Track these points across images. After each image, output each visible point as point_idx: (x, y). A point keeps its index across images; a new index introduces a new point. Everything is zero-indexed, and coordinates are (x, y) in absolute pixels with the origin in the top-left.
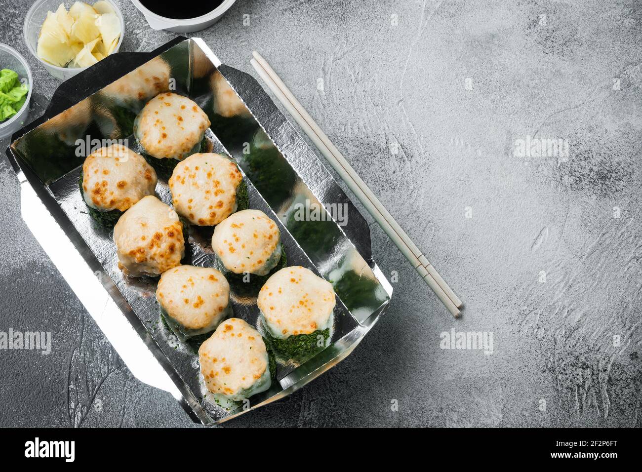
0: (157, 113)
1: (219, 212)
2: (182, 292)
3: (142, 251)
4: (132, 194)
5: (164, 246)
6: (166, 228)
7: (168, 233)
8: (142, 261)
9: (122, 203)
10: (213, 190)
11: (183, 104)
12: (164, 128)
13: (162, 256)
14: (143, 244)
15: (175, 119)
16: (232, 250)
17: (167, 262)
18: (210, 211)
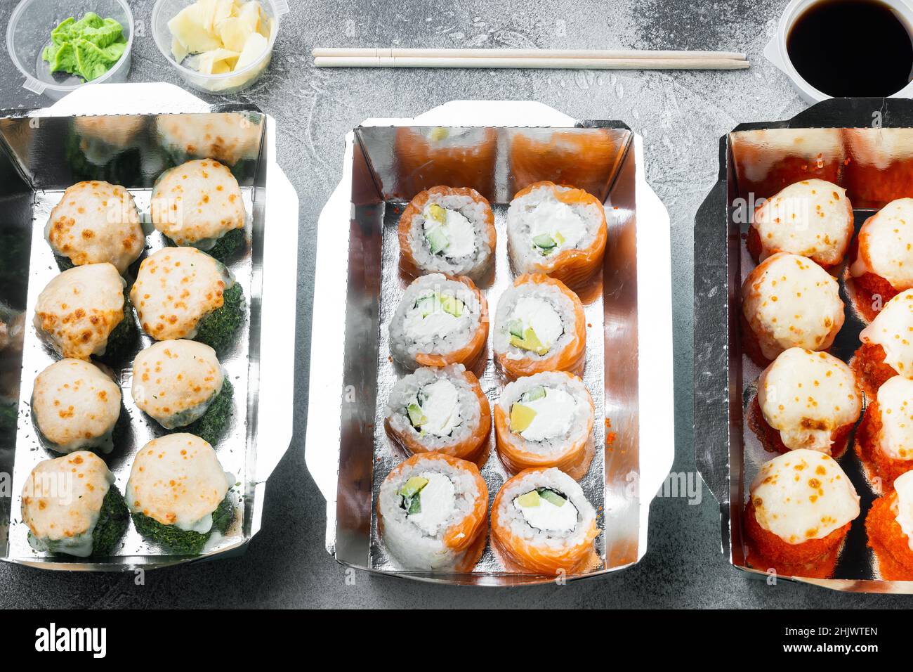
0: (185, 177)
1: (168, 327)
2: (59, 390)
3: (54, 319)
4: (94, 251)
5: (80, 328)
6: (94, 310)
7: (93, 318)
9: (77, 255)
10: (177, 299)
13: (71, 338)
15: (201, 197)
16: (145, 377)
17: (73, 347)
18: (159, 321)
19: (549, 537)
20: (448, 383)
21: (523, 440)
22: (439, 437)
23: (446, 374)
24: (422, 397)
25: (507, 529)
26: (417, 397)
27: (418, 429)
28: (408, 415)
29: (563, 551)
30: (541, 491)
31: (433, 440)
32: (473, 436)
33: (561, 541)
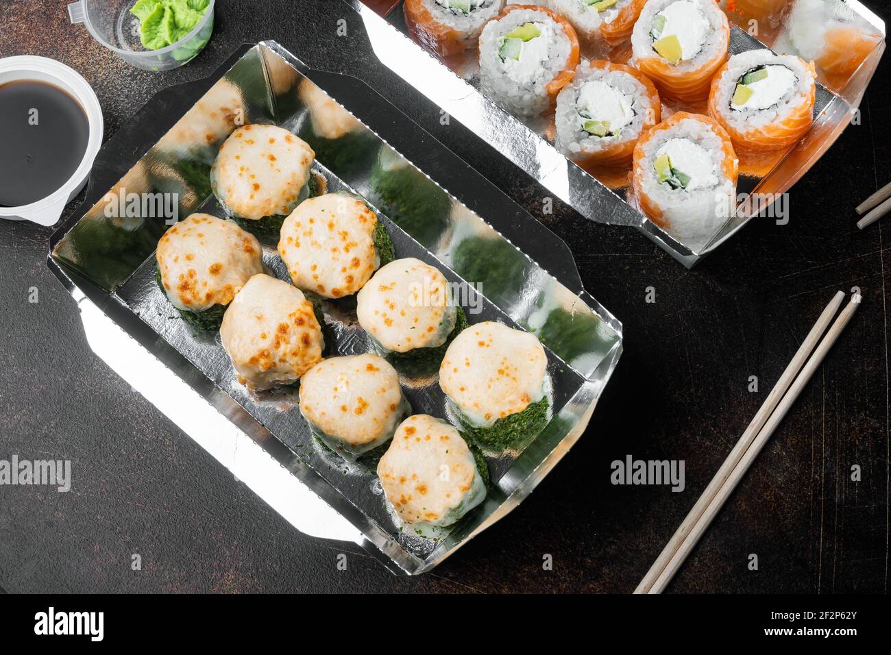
0: (238, 157)
1: (357, 273)
2: (335, 397)
3: (266, 354)
4: (233, 278)
5: (295, 340)
6: (290, 315)
7: (296, 322)
8: (270, 368)
9: (222, 293)
10: (341, 245)
11: (271, 136)
12: (253, 176)
13: (295, 354)
14: (265, 344)
15: (266, 160)
16: (389, 322)
17: (303, 360)
18: (344, 275)
19: (787, 103)
20: (590, 84)
21: (689, 62)
22: (631, 123)
23: (581, 80)
24: (583, 113)
25: (752, 130)
26: (581, 116)
27: (610, 134)
28: (590, 134)
29: (808, 99)
30: (742, 80)
31: (630, 130)
32: (651, 98)
33: (798, 96)
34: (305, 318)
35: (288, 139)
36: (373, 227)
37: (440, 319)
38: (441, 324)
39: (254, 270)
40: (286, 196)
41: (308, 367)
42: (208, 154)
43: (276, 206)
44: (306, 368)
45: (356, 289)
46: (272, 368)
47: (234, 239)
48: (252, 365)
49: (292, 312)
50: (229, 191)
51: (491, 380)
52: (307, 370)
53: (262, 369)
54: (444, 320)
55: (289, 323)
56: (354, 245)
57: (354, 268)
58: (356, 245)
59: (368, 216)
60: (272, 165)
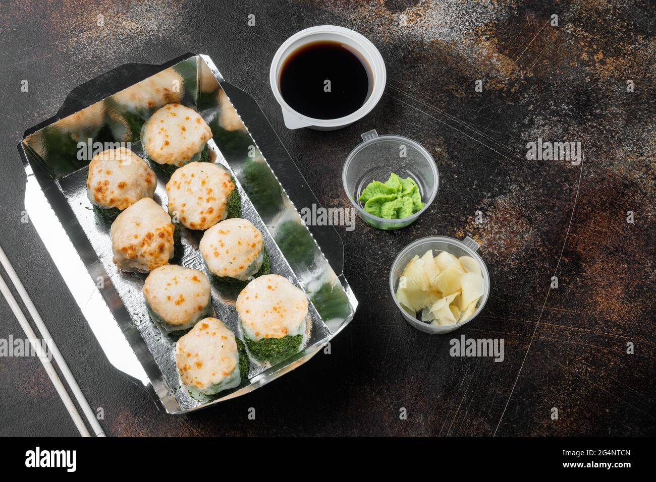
0: (162, 121)
1: (209, 217)
2: (166, 289)
3: (133, 248)
4: (131, 195)
5: (154, 245)
6: (157, 229)
8: (133, 258)
10: (206, 197)
11: (188, 115)
12: (167, 136)
13: (151, 254)
14: (135, 242)
15: (179, 130)
16: (217, 254)
17: (155, 260)
18: (201, 216)
34: (166, 234)
35: (198, 121)
36: (230, 193)
37: (250, 264)
38: (249, 267)
39: (147, 195)
40: (184, 156)
41: (157, 265)
42: (147, 114)
43: (175, 160)
44: (156, 266)
45: (205, 227)
46: (134, 258)
47: (141, 171)
48: (122, 252)
49: (159, 228)
50: (150, 140)
51: (267, 312)
52: (156, 267)
53: (128, 257)
54: (252, 265)
55: (155, 233)
56: (214, 199)
57: (208, 214)
58: (215, 200)
59: (229, 184)
60: (182, 133)
